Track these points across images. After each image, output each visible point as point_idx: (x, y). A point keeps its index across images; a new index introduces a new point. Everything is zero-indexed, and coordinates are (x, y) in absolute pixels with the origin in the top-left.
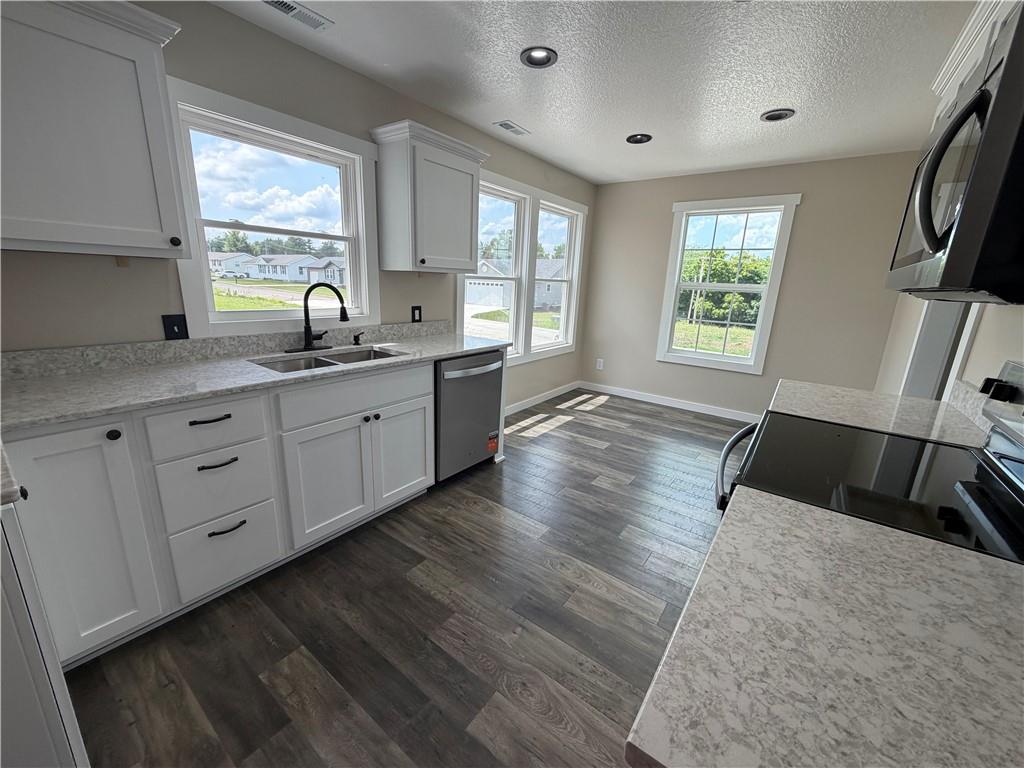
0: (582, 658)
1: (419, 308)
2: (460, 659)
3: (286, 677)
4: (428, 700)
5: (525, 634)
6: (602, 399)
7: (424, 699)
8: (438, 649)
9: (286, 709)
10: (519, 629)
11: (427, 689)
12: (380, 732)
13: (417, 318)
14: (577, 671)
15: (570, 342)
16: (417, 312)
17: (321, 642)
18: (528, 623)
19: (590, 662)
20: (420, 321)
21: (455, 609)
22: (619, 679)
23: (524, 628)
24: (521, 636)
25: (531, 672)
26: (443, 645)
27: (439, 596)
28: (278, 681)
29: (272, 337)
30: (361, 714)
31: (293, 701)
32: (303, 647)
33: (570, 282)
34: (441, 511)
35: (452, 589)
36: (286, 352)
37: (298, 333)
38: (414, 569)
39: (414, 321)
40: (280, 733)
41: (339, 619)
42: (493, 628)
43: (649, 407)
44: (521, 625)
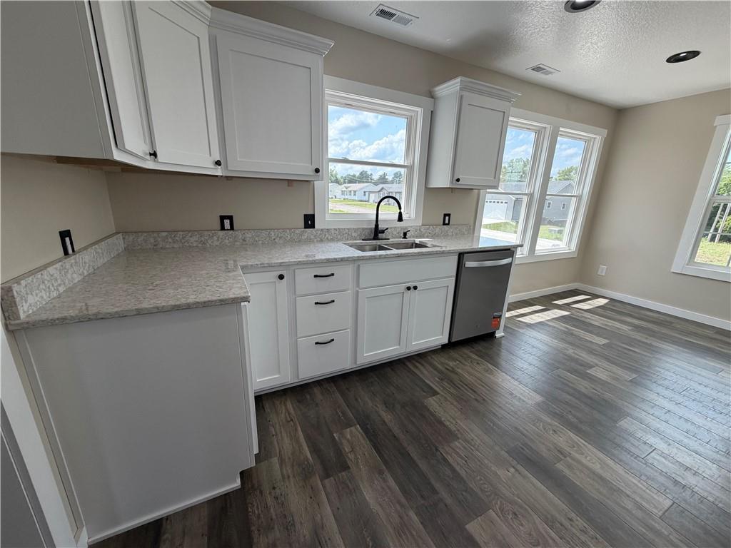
0: (573, 515)
1: (449, 215)
2: (463, 473)
3: (348, 440)
4: (438, 493)
5: (517, 475)
6: (602, 302)
8: (445, 460)
9: (347, 460)
10: (512, 470)
11: (437, 485)
13: (447, 222)
16: (447, 218)
17: (368, 427)
18: (519, 467)
20: (448, 224)
23: (517, 470)
24: (513, 475)
25: (521, 507)
27: (448, 423)
28: (344, 442)
29: (356, 230)
30: (392, 482)
31: (351, 456)
32: (358, 426)
33: (579, 197)
34: (451, 364)
36: (363, 240)
37: (371, 228)
38: (430, 399)
39: (444, 224)
40: (343, 473)
41: (379, 416)
42: (488, 460)
44: (514, 467)
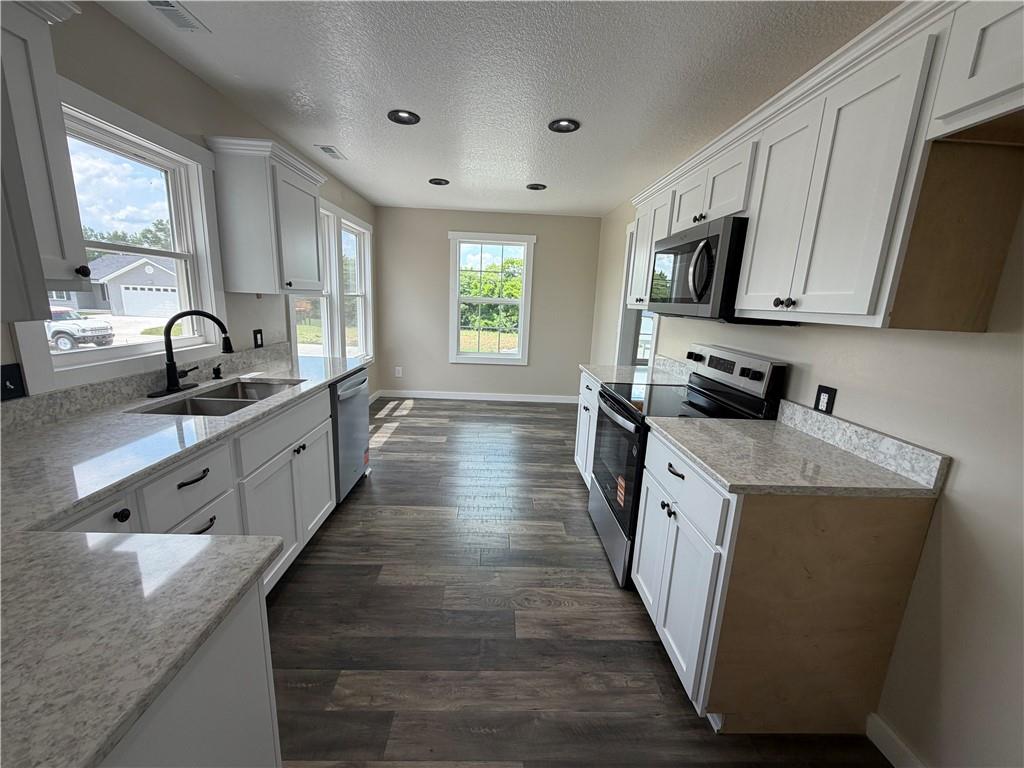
0: (544, 569)
1: (260, 332)
2: (477, 608)
3: (353, 695)
4: (479, 640)
5: (502, 574)
6: (409, 404)
7: (476, 641)
8: (455, 612)
9: (381, 709)
10: (497, 574)
11: (473, 635)
12: (467, 673)
13: (259, 342)
14: (547, 576)
15: (371, 354)
16: (259, 336)
17: (356, 659)
18: (498, 568)
19: (550, 569)
20: (261, 346)
21: (442, 584)
22: (570, 569)
23: (499, 572)
24: (500, 576)
25: (524, 591)
26: (455, 608)
27: (422, 583)
28: (351, 701)
30: (443, 674)
31: (379, 702)
32: (343, 671)
33: (364, 297)
34: (356, 528)
35: (427, 574)
38: (380, 577)
39: (257, 346)
40: (394, 723)
41: (353, 638)
42: (478, 582)
43: (451, 403)
44: (495, 571)
